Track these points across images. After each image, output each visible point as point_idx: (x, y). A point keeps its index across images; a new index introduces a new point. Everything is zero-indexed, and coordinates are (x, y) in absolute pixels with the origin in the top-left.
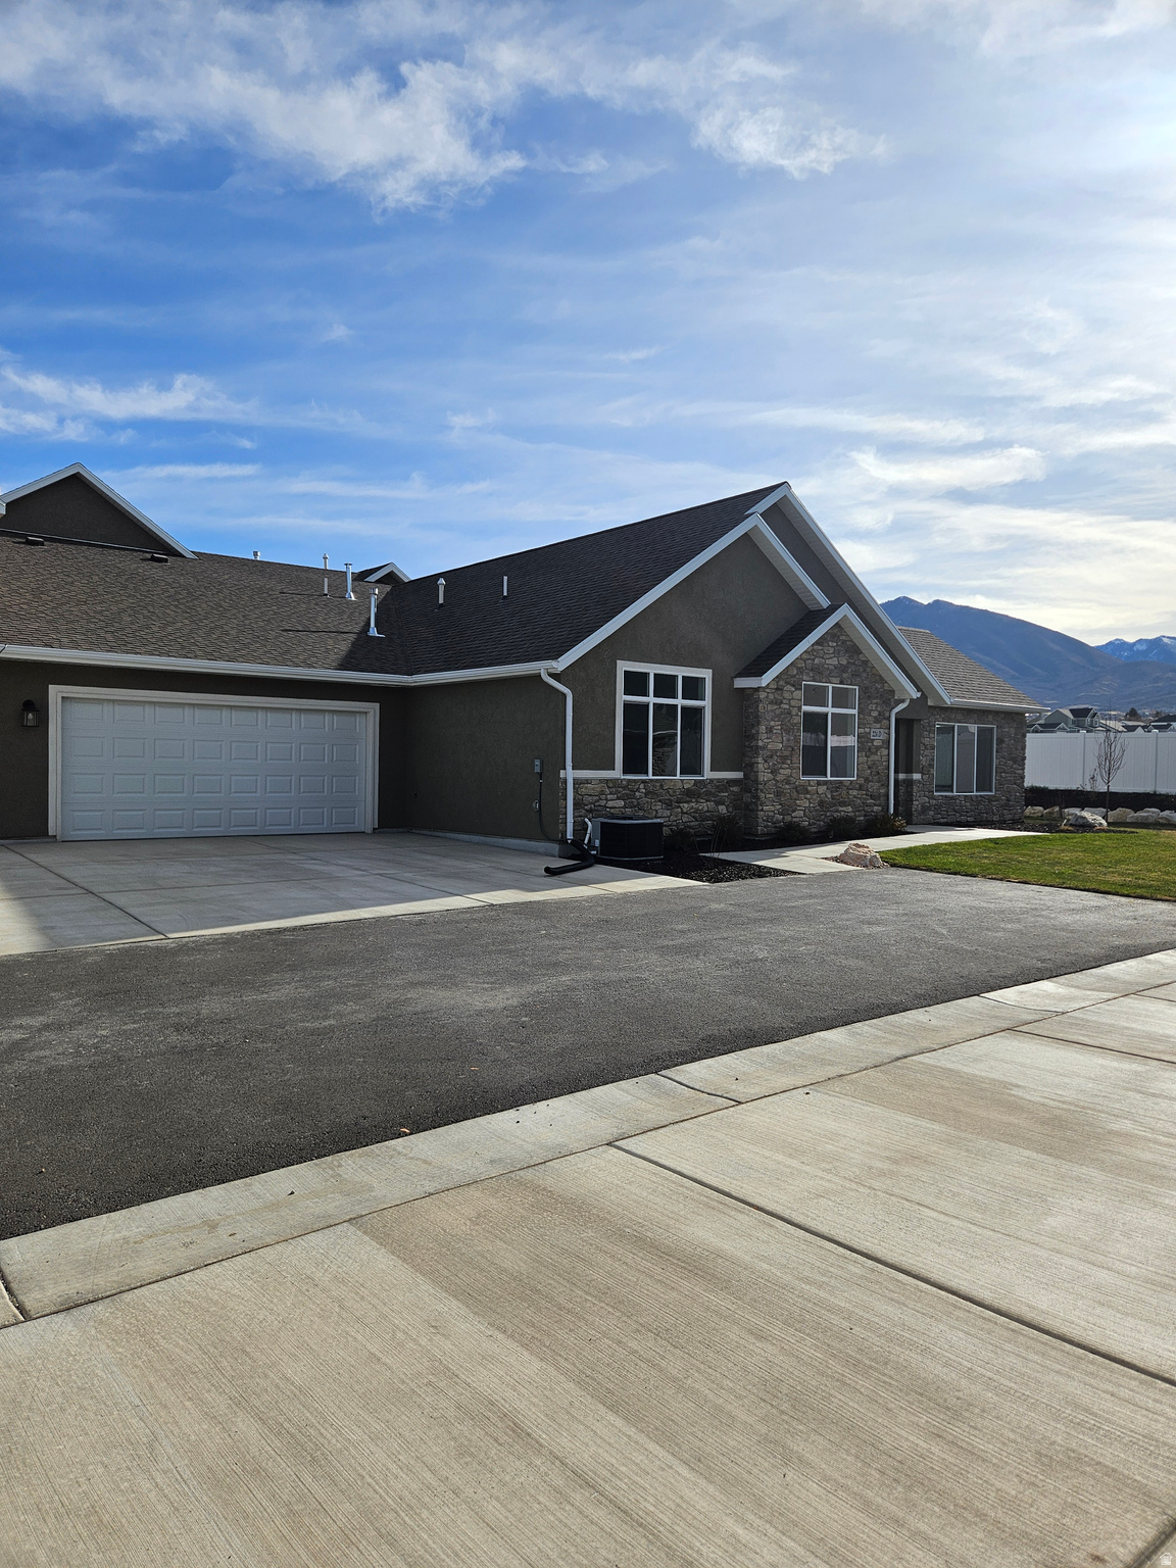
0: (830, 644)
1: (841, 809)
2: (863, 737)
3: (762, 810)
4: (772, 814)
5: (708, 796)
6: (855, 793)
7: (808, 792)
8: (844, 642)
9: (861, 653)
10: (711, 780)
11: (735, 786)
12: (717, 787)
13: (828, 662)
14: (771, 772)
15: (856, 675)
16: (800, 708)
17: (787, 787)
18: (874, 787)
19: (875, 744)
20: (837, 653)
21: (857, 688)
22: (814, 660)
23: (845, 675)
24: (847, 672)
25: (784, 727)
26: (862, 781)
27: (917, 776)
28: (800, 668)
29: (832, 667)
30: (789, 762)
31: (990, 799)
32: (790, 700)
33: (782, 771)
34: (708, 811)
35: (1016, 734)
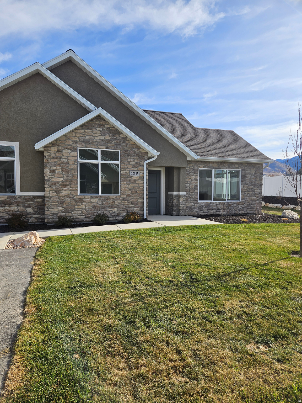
0: (98, 129)
1: (109, 209)
2: (124, 175)
3: (49, 210)
4: (57, 212)
5: (18, 204)
6: (120, 202)
7: (83, 201)
8: (108, 128)
9: (121, 133)
10: (20, 197)
11: (39, 198)
12: (26, 199)
13: (95, 138)
14: (55, 192)
15: (118, 145)
16: (76, 161)
17: (68, 199)
18: (134, 199)
19: (134, 178)
20: (103, 134)
21: (119, 151)
22: (85, 137)
23: (109, 145)
24: (111, 143)
25: (64, 170)
26: (125, 196)
27: (182, 193)
28: (74, 141)
29: (100, 141)
30: (69, 187)
31: (237, 204)
32: (68, 157)
33: (63, 191)
34: (18, 211)
35: (255, 173)
